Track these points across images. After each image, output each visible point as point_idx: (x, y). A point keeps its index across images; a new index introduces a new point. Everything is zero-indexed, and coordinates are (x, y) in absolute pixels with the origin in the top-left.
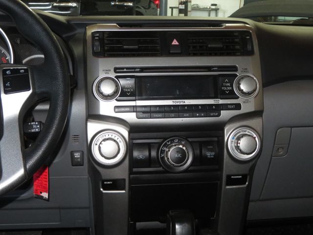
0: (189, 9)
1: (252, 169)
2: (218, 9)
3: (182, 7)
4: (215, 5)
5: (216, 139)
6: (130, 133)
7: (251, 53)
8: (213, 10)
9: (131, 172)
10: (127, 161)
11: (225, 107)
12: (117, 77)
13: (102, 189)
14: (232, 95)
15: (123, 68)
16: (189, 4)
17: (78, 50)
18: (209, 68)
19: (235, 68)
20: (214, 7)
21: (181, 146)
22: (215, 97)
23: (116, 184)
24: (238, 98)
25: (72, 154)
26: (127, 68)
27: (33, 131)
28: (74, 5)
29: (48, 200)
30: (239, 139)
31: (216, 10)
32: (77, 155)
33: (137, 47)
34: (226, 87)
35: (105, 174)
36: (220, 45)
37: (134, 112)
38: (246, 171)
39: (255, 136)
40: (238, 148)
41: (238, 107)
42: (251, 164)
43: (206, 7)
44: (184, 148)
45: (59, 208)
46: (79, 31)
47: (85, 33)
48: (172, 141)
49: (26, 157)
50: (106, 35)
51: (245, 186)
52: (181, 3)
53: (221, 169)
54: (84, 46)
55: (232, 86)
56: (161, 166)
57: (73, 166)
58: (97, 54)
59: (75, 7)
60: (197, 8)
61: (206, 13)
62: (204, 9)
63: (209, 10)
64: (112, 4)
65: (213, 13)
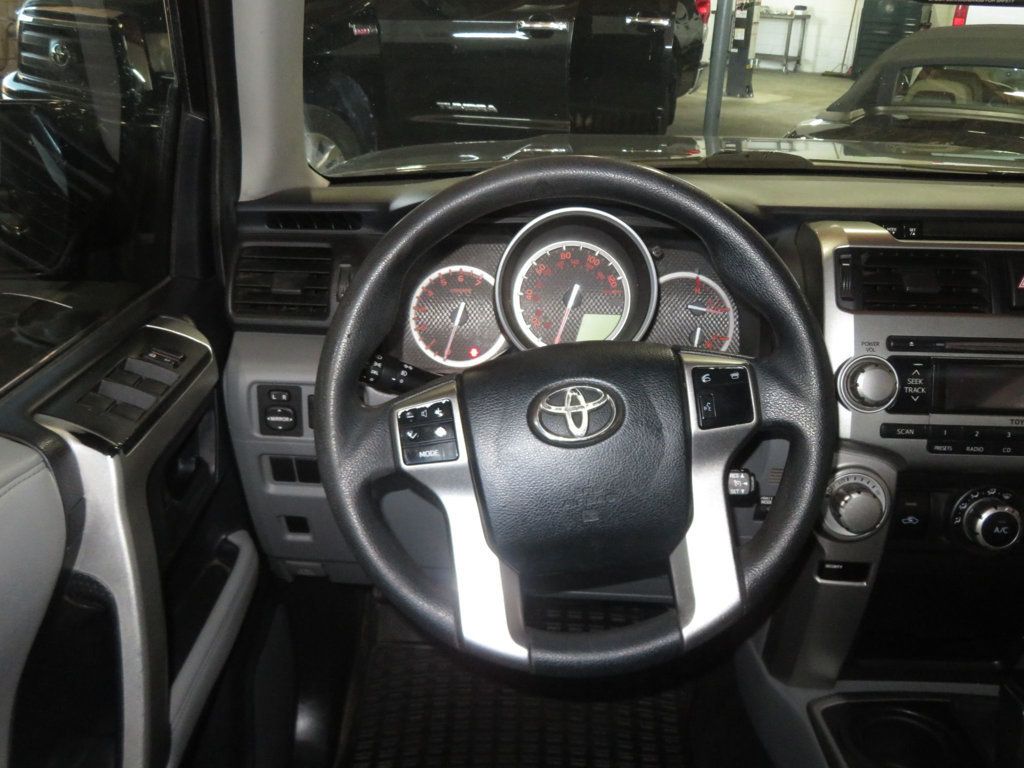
0: (755, 18)
2: (809, 17)
3: (743, 14)
4: (803, 8)
6: (900, 474)
8: (798, 17)
12: (893, 359)
13: (819, 580)
16: (756, 7)
20: (799, 13)
26: (917, 340)
28: (561, 26)
31: (804, 19)
32: (767, 501)
37: (923, 438)
43: (784, 12)
44: (1015, 515)
50: (864, 257)
52: (741, 7)
58: (846, 304)
59: (564, 31)
60: (767, 15)
61: (783, 26)
62: (781, 17)
63: (790, 19)
64: (628, 21)
65: (797, 26)
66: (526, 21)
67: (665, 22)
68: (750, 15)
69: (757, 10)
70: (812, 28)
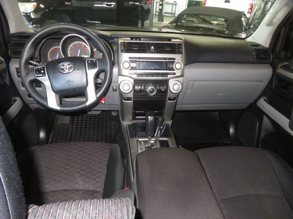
0: (164, 4)
1: (178, 96)
2: (177, 4)
3: (161, 3)
4: (176, 2)
5: (166, 84)
6: (134, 81)
7: (181, 53)
8: (174, 4)
9: (134, 95)
10: (133, 91)
11: (170, 74)
12: (130, 61)
13: (123, 100)
14: (172, 69)
15: (132, 58)
17: (115, 48)
18: (165, 59)
19: (174, 59)
20: (175, 3)
21: (153, 87)
22: (166, 70)
23: (129, 99)
24: (174, 70)
25: (113, 87)
26: (134, 58)
27: (99, 82)
29: (104, 104)
30: (174, 85)
31: (176, 4)
32: (115, 88)
33: (138, 49)
34: (171, 66)
35: (125, 96)
36: (169, 49)
37: (136, 74)
38: (176, 97)
39: (180, 84)
40: (173, 89)
41: (174, 74)
42: (178, 94)
43: (171, 3)
44: (154, 88)
45: (108, 104)
46: (116, 40)
47: (118, 42)
48: (149, 84)
49: (96, 93)
50: (126, 43)
51: (175, 101)
52: (160, 1)
53: (166, 95)
54: (117, 47)
55: (173, 66)
56: (145, 93)
57: (113, 91)
58: (122, 51)
60: (167, 3)
61: (171, 6)
62: (171, 4)
63: (173, 4)
64: (130, 3)
65: (174, 6)
66: (106, 2)
67: (138, 4)
68: (163, 3)
69: (164, 2)
70: (177, 6)
